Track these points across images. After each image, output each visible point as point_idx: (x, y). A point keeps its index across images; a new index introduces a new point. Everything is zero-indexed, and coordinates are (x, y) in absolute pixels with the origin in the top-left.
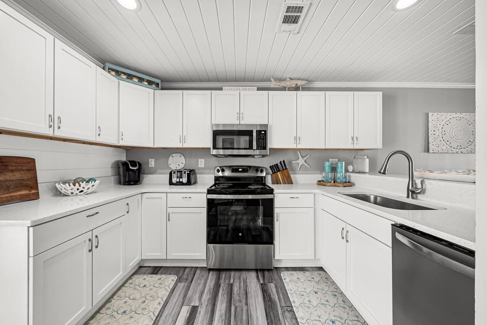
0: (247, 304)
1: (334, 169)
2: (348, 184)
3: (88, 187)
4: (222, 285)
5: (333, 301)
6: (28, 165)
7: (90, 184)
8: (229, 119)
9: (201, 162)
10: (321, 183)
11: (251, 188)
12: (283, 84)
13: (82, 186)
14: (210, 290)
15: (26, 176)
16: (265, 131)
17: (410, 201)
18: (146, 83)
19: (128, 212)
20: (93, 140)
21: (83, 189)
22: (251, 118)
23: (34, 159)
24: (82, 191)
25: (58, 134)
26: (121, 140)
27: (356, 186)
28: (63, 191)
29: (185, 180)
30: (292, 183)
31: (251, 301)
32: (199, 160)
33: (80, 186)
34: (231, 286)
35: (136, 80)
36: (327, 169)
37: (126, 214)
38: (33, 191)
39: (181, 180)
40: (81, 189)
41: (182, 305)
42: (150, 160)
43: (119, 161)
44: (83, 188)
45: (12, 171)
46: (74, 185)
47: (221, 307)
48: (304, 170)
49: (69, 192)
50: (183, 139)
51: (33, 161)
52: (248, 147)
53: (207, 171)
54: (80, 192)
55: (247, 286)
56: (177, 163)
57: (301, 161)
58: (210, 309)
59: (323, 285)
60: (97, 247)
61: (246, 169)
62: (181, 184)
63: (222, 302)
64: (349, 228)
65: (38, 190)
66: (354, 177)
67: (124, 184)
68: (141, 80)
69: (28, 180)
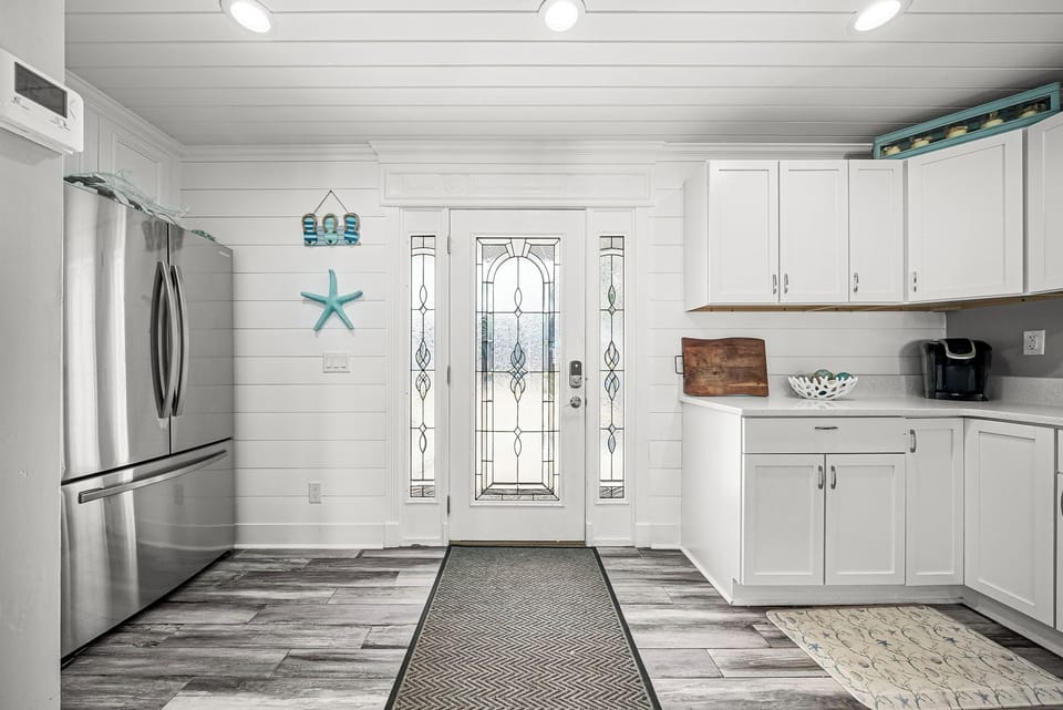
3: (834, 386)
6: (756, 347)
7: (837, 383)
13: (822, 385)
15: (755, 363)
18: (998, 122)
19: (913, 450)
20: (843, 300)
21: (825, 390)
23: (763, 341)
24: (823, 393)
25: (786, 300)
26: (911, 292)
28: (797, 389)
33: (819, 383)
35: (959, 132)
37: (909, 453)
38: (761, 385)
40: (822, 389)
42: (1027, 334)
43: (920, 342)
44: (826, 387)
45: (741, 356)
46: (812, 382)
49: (805, 391)
51: (761, 343)
54: (821, 394)
60: (833, 487)
65: (767, 383)
67: (933, 396)
68: (976, 123)
69: (756, 368)
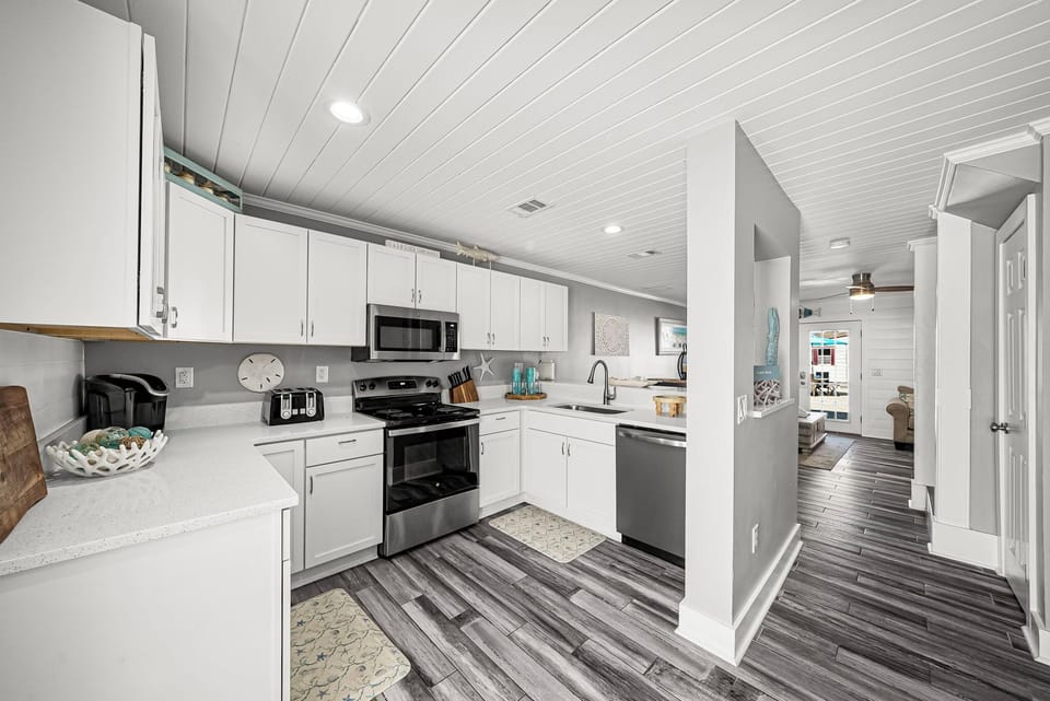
0: (480, 565)
1: (524, 376)
2: (541, 395)
4: (428, 564)
5: (555, 524)
6: (23, 405)
8: (398, 297)
9: (322, 371)
10: (509, 396)
11: (445, 413)
12: (469, 253)
14: (418, 575)
16: (456, 324)
17: (606, 407)
18: (211, 191)
22: (433, 301)
26: (171, 328)
27: (549, 397)
29: (311, 411)
30: (478, 400)
31: (482, 559)
32: (318, 368)
34: (442, 560)
35: (191, 181)
36: (517, 377)
39: (303, 411)
41: (399, 606)
42: (178, 370)
45: (17, 425)
47: (454, 582)
48: (488, 379)
50: (306, 327)
51: (22, 391)
52: (430, 348)
53: (335, 390)
55: (462, 551)
56: (265, 376)
57: (485, 367)
58: (441, 589)
59: (539, 517)
61: (411, 382)
62: (304, 419)
63: (450, 577)
64: (571, 441)
66: (545, 387)
68: (201, 181)
